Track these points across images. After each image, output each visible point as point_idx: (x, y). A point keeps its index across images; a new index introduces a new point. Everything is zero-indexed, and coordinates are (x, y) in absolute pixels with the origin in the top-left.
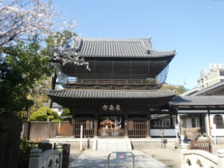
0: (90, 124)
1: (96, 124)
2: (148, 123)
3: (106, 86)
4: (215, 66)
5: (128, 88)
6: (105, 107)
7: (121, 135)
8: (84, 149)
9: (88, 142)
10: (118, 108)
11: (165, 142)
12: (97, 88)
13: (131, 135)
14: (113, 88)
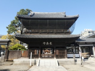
0: (37, 52)
1: (40, 51)
2: (66, 51)
3: (45, 33)
4: (86, 30)
5: (55, 34)
6: (44, 43)
7: (53, 57)
8: (32, 65)
9: (35, 61)
10: (51, 43)
11: (76, 61)
12: (40, 34)
13: (57, 57)
14: (48, 34)
